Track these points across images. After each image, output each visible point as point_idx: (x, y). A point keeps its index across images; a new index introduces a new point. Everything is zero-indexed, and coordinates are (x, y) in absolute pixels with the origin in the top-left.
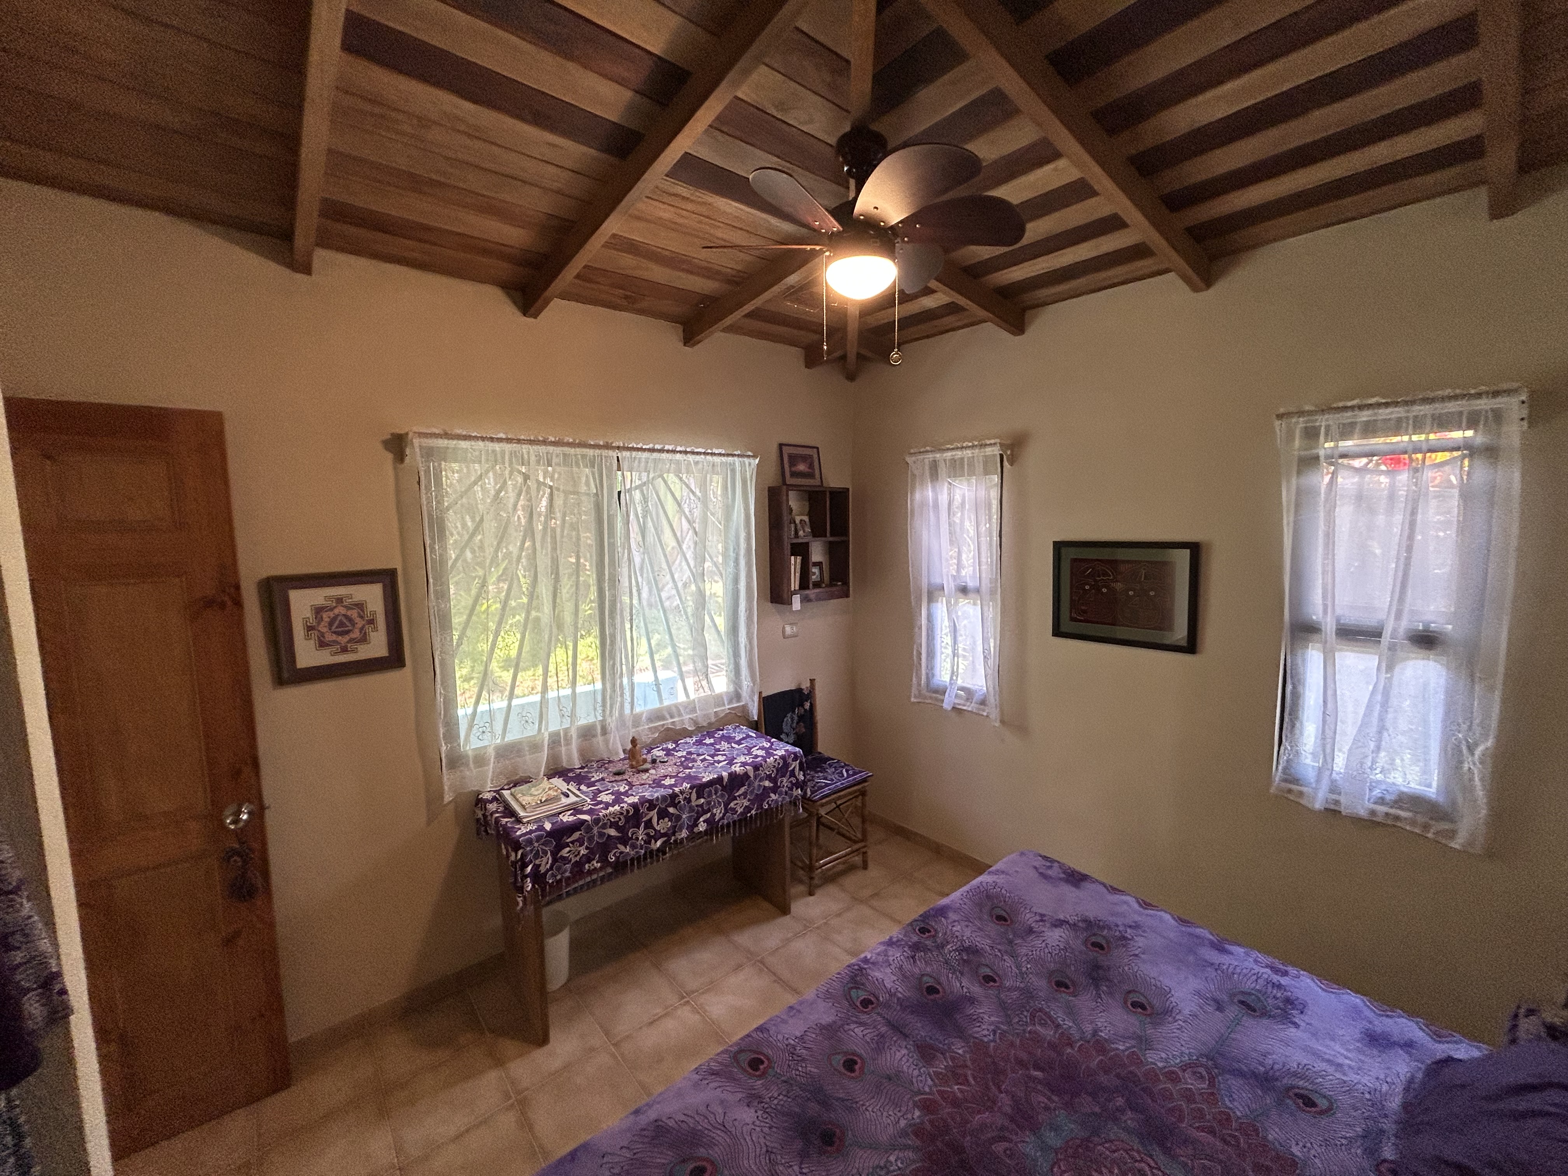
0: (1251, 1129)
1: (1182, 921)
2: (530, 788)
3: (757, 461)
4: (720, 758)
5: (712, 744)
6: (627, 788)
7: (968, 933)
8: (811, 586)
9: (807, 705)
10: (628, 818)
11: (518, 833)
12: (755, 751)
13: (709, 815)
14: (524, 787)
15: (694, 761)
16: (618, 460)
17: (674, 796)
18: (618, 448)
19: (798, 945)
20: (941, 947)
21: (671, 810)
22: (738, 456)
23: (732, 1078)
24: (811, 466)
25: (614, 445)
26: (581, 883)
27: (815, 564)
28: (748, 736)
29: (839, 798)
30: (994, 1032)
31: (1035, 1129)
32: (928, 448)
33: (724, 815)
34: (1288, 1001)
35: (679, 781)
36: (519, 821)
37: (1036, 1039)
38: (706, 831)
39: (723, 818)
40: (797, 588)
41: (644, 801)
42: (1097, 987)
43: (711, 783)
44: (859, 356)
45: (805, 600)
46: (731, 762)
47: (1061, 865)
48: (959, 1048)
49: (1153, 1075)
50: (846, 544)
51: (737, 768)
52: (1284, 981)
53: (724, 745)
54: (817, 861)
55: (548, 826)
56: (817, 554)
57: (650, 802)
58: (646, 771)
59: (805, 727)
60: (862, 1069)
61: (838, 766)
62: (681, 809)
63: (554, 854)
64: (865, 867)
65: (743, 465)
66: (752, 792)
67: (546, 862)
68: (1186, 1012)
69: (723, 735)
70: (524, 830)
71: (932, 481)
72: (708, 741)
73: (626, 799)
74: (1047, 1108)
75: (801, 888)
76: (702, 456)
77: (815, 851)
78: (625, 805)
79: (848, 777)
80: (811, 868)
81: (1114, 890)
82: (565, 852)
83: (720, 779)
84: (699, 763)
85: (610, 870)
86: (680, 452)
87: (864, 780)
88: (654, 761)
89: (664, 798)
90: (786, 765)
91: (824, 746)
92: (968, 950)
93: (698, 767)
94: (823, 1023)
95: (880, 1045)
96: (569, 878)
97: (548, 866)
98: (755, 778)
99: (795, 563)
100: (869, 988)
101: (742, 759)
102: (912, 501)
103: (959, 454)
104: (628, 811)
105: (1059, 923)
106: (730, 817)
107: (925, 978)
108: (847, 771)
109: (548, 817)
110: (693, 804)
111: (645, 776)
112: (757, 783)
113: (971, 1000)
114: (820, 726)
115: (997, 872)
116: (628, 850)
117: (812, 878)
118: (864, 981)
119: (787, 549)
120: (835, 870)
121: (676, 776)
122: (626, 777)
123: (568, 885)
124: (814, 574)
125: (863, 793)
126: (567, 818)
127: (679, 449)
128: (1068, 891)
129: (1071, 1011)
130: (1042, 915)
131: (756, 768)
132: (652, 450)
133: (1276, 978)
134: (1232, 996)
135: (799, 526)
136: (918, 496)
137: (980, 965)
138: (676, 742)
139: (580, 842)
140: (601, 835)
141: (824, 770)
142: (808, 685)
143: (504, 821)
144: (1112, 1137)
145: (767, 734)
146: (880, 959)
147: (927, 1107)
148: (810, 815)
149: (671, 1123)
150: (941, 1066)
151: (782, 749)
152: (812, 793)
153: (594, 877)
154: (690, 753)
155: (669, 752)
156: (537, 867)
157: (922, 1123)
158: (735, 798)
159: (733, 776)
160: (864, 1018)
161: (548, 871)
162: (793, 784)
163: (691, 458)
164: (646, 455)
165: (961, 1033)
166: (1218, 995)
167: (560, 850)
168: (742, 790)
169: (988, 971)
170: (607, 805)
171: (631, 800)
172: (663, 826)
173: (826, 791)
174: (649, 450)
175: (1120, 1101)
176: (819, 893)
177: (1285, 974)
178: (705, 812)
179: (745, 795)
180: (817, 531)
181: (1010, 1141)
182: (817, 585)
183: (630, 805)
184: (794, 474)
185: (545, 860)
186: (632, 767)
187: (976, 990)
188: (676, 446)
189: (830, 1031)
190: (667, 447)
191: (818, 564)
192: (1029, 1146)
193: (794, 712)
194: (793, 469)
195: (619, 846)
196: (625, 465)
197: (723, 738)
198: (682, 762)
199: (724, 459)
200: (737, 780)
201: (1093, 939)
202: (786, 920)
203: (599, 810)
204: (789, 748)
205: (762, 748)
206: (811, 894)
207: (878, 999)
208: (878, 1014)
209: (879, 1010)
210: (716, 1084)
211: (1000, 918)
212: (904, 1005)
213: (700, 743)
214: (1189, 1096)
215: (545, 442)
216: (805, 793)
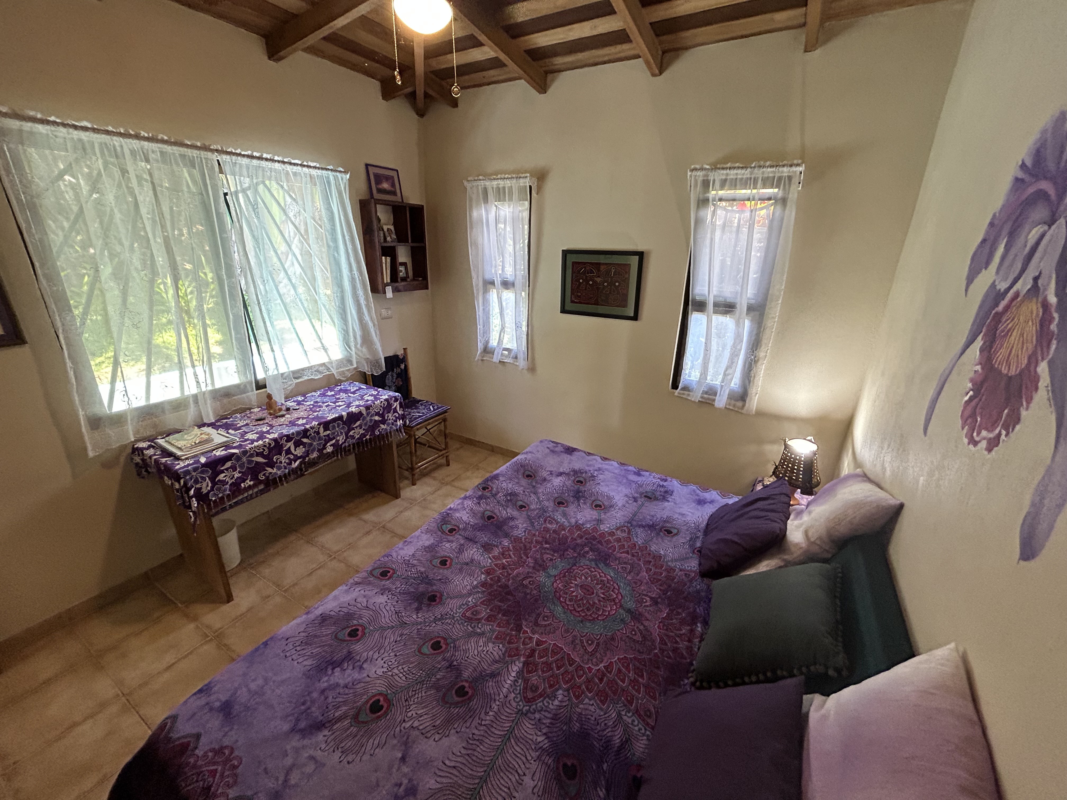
0: (644, 548)
1: (622, 464)
2: (183, 436)
3: (348, 176)
4: (340, 403)
5: (333, 395)
6: (268, 428)
7: (510, 486)
8: (399, 280)
9: (403, 366)
10: (270, 449)
11: (177, 467)
12: (366, 398)
13: (334, 441)
14: (177, 435)
15: (320, 407)
16: (219, 164)
17: (306, 431)
18: (217, 151)
19: (407, 514)
20: (494, 496)
21: (305, 440)
22: (332, 170)
23: (370, 583)
24: (393, 185)
25: (212, 147)
26: (240, 497)
27: (402, 264)
28: (360, 388)
29: (429, 424)
30: (525, 532)
31: (545, 569)
32: (481, 177)
33: (346, 440)
34: (666, 492)
35: (309, 421)
36: (177, 458)
37: (547, 530)
38: (333, 452)
39: (345, 442)
40: (389, 281)
41: (282, 436)
42: (578, 501)
43: (334, 420)
44: (426, 95)
45: (395, 290)
46: (349, 406)
47: (562, 445)
48: (506, 543)
49: (602, 535)
50: (424, 248)
51: (353, 409)
52: (665, 484)
53: (343, 395)
54: (416, 464)
55: (203, 460)
56: (403, 255)
57: (287, 436)
58: (283, 416)
59: (402, 381)
60: (451, 564)
61: (427, 404)
62: (313, 439)
63: (213, 479)
64: (448, 465)
65: (336, 178)
66: (366, 424)
67: (206, 486)
68: (620, 505)
69: (341, 389)
70: (182, 464)
71: (484, 203)
72: (329, 393)
73: (268, 436)
74: (551, 560)
75: (406, 482)
76: (299, 168)
77: (414, 458)
78: (267, 440)
79: (434, 410)
80: (412, 469)
81: (589, 454)
82: (221, 477)
83: (341, 418)
84: (324, 408)
85: (261, 487)
86: (279, 161)
87: (445, 412)
88: (288, 409)
89: (298, 433)
90: (389, 405)
91: (415, 394)
92: (511, 494)
93: (324, 410)
94: (426, 545)
95: (461, 550)
96: (229, 495)
97: (209, 488)
98: (368, 414)
99: (386, 261)
100: (453, 522)
101: (357, 403)
102: (470, 216)
103: (501, 183)
104: (270, 444)
105: (560, 474)
106: (351, 441)
107: (487, 512)
108: (433, 407)
109: (202, 454)
110: (322, 434)
111: (282, 420)
112: (368, 418)
113: (512, 519)
114: (412, 381)
115: (527, 453)
116: (275, 470)
117: (413, 475)
118: (450, 519)
119: (378, 252)
120: (428, 469)
121: (308, 417)
122: (266, 421)
123: (229, 500)
124: (401, 271)
125: (445, 420)
126: (219, 453)
127: (276, 158)
128: (566, 457)
129: (565, 515)
130: (551, 471)
131: (368, 408)
132: (252, 157)
133: (661, 483)
134: (641, 494)
135: (387, 234)
136: (475, 214)
137: (517, 501)
138: (304, 395)
139: (234, 468)
140: (250, 462)
141: (417, 408)
142: (402, 352)
143: (164, 460)
144: (582, 564)
145: (374, 386)
146: (459, 507)
147: (488, 572)
148: (410, 436)
149: (332, 613)
150: (496, 552)
151: (385, 395)
152: (410, 422)
153: (250, 492)
154: (317, 402)
155: (299, 403)
156: (198, 490)
157: (486, 580)
158: (353, 429)
159: (350, 415)
160: (451, 538)
161: (209, 492)
162: (397, 418)
163: (289, 168)
164: (245, 161)
165: (507, 535)
166: (636, 495)
167: (218, 475)
168: (358, 423)
169: (521, 503)
170: (253, 441)
171: (271, 436)
172: (300, 451)
173: (419, 420)
174: (248, 156)
175: (587, 549)
176: (419, 483)
177: (666, 480)
178: (332, 440)
179: (360, 426)
180: (401, 238)
181: (532, 577)
182: (404, 279)
183: (271, 439)
184: (380, 191)
185: (204, 485)
186: (270, 414)
187: (515, 513)
188: (274, 155)
189: (430, 549)
190: (265, 156)
191: (404, 264)
192: (542, 577)
193: (393, 371)
194: (380, 187)
195: (267, 469)
196: (227, 168)
197: (341, 390)
198: (311, 409)
199: (319, 172)
200: (353, 418)
201: (577, 479)
202: (398, 501)
203: (246, 445)
204: (392, 393)
205: (372, 395)
206: (414, 484)
207: (458, 527)
208: (460, 535)
209: (460, 532)
210: (360, 589)
211: (528, 476)
212: (476, 528)
213: (323, 395)
214: (619, 540)
215: (137, 137)
216: (405, 422)
